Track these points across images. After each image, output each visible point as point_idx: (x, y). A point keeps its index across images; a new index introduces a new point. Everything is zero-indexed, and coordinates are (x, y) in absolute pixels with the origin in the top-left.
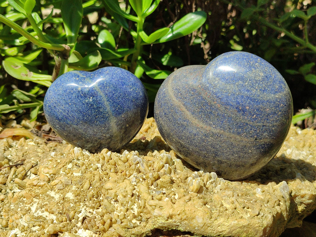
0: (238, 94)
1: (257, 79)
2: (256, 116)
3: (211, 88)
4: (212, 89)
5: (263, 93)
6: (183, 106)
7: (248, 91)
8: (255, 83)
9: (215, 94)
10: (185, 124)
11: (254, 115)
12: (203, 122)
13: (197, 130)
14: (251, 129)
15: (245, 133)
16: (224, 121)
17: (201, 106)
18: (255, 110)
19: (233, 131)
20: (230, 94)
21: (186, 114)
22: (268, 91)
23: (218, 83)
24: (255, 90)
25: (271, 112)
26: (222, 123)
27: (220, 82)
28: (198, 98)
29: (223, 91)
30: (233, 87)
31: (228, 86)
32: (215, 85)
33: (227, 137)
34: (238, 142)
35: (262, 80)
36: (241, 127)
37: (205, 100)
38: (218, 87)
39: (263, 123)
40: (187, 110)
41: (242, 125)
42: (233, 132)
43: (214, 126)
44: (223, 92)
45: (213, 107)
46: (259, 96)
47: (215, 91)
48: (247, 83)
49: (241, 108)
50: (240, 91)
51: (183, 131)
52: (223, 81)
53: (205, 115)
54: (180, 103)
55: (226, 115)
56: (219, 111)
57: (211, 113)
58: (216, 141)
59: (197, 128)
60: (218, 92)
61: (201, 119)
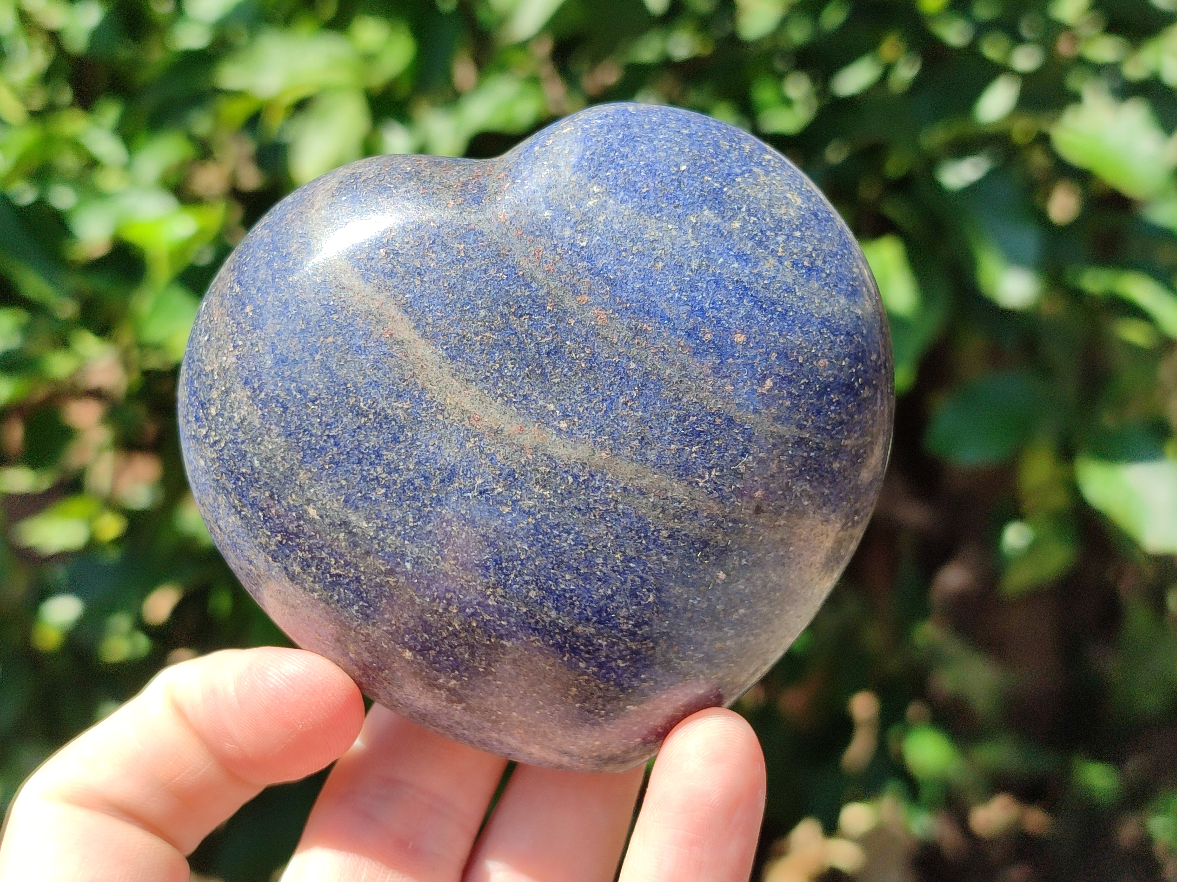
0: (700, 267)
1: (779, 211)
2: (775, 384)
3: (564, 226)
4: (567, 232)
5: (808, 281)
6: (399, 315)
7: (740, 257)
8: (770, 229)
9: (583, 259)
10: (399, 411)
11: (764, 377)
12: (509, 402)
13: (469, 445)
14: (745, 452)
15: (714, 472)
16: (622, 400)
17: (503, 315)
18: (774, 355)
19: (660, 457)
20: (660, 265)
21: (411, 357)
22: (824, 275)
23: (603, 206)
24: (772, 261)
25: (835, 378)
26: (610, 409)
27: (611, 201)
28: (492, 272)
29: (628, 244)
30: (674, 233)
31: (651, 223)
32: (584, 214)
33: (625, 489)
34: (675, 516)
35: (801, 224)
36: (699, 434)
37: (528, 285)
38: (601, 227)
39: (801, 427)
40: (424, 335)
41: (705, 427)
42: (659, 465)
43: (563, 425)
44: (625, 250)
45: (572, 322)
46: (789, 290)
47: (584, 244)
48: (737, 225)
49: (708, 337)
50: (708, 252)
51: (379, 456)
52: (623, 201)
53: (523, 362)
54: (381, 297)
55: (633, 365)
56: (598, 342)
57: (555, 352)
58: (563, 509)
59: (470, 434)
60: (603, 249)
61: (495, 385)
